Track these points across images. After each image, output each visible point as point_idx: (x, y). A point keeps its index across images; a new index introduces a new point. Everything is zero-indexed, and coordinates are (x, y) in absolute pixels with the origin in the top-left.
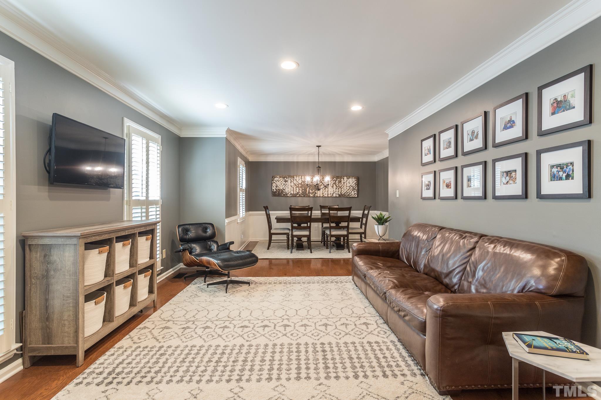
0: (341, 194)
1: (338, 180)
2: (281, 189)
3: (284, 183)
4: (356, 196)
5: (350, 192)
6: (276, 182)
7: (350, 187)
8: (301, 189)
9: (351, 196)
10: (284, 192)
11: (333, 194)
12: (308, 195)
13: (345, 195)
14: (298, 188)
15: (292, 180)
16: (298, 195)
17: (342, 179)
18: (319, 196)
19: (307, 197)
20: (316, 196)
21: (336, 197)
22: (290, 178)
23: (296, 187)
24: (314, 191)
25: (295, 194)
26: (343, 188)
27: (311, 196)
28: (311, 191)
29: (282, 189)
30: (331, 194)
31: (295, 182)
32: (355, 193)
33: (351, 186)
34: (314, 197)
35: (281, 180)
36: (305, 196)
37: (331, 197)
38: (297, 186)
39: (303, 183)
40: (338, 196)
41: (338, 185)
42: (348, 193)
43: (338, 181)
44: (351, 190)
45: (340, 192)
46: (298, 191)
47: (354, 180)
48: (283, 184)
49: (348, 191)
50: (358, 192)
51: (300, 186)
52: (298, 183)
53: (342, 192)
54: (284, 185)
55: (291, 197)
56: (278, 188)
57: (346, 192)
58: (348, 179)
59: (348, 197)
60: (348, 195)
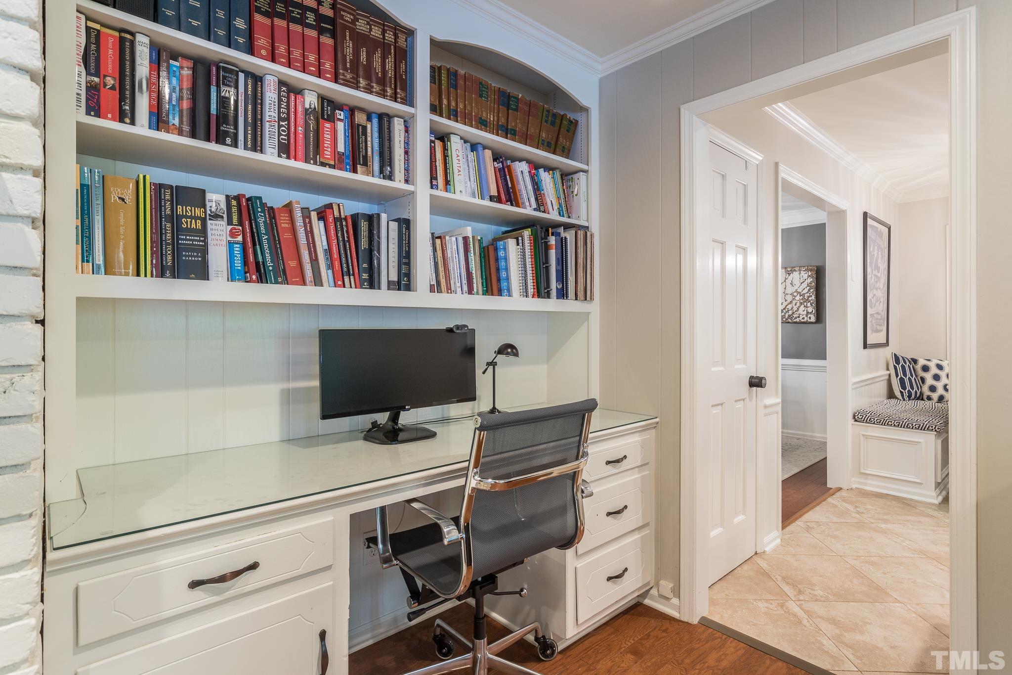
4: (813, 319)
5: (795, 309)
7: (795, 294)
9: (798, 320)
32: (810, 310)
33: (796, 291)
42: (790, 312)
44: (798, 304)
47: (806, 276)
49: (789, 307)
50: (816, 309)
57: (784, 309)
58: (789, 274)
59: (789, 323)
60: (789, 316)
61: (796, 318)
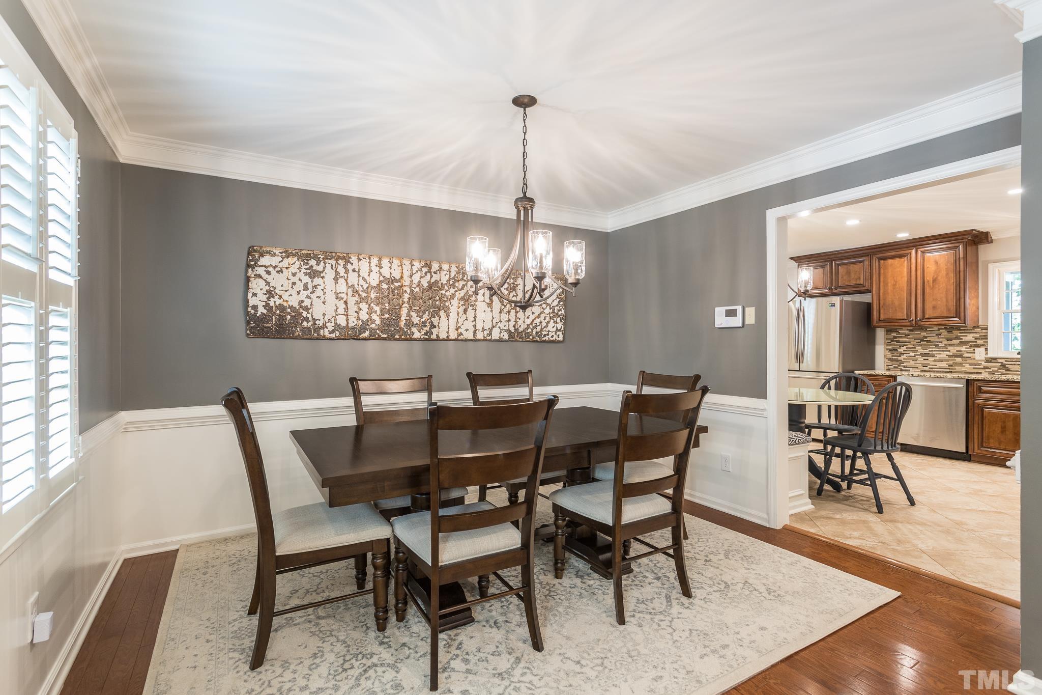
2: (291, 307)
6: (268, 273)
35: (294, 269)
56: (278, 302)
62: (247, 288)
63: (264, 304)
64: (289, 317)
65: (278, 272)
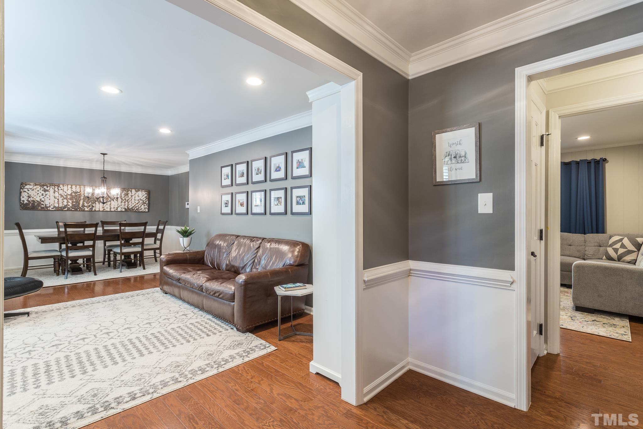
0: (128, 208)
1: (124, 192)
2: (37, 201)
3: (43, 192)
4: (147, 211)
5: (139, 206)
7: (140, 200)
8: (71, 201)
9: (141, 211)
10: (43, 205)
11: (117, 208)
12: (82, 209)
13: (133, 210)
14: (65, 201)
15: (56, 189)
16: (66, 209)
17: (129, 192)
18: (97, 210)
19: (80, 211)
20: (94, 210)
21: (121, 211)
22: (53, 187)
23: (62, 198)
24: (90, 203)
25: (61, 207)
26: (131, 202)
27: (86, 209)
28: (86, 204)
29: (39, 200)
30: (114, 208)
31: (61, 192)
32: (146, 207)
33: (140, 199)
34: (91, 211)
35: (38, 189)
36: (76, 210)
37: (115, 211)
38: (65, 197)
39: (73, 194)
40: (124, 210)
41: (124, 198)
42: (137, 208)
43: (124, 194)
44: (141, 204)
45: (126, 206)
46: (65, 203)
47: (144, 194)
48: (40, 194)
49: (137, 205)
50: (149, 206)
51: (69, 197)
52: (66, 194)
53: (129, 206)
54: (43, 195)
55: (55, 210)
56: (32, 199)
57: (134, 206)
58: (137, 192)
59: (137, 212)
60: (137, 209)
61: (140, 210)
62: (20, 195)
63: (27, 200)
64: (36, 204)
65: (32, 190)
